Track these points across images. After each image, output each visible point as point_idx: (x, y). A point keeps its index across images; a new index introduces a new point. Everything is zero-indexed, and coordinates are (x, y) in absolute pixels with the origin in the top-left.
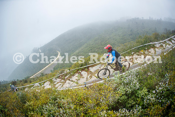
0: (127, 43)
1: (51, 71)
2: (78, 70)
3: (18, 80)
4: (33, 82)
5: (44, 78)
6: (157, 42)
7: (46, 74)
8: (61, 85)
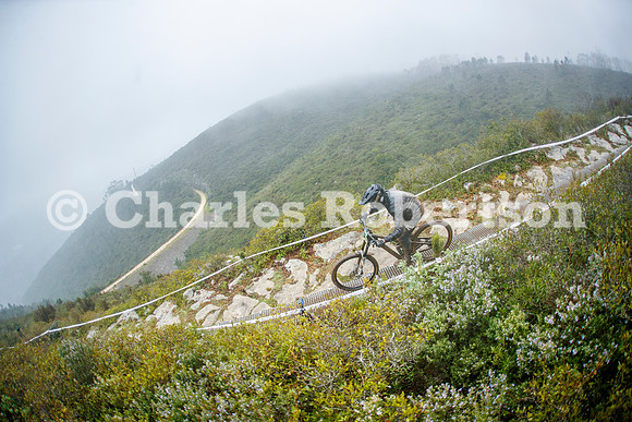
0: (446, 151)
1: (178, 263)
2: (274, 256)
3: (60, 302)
4: (115, 308)
5: (153, 288)
6: (553, 141)
7: (160, 276)
8: (214, 311)
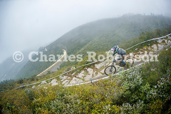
2: (84, 67)
4: (40, 80)
6: (159, 37)
7: (53, 72)
8: (67, 82)
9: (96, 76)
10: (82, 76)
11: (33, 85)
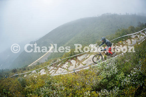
2: (68, 59)
4: (31, 70)
5: (40, 66)
7: (42, 63)
9: (78, 67)
10: (67, 67)
11: (25, 74)
